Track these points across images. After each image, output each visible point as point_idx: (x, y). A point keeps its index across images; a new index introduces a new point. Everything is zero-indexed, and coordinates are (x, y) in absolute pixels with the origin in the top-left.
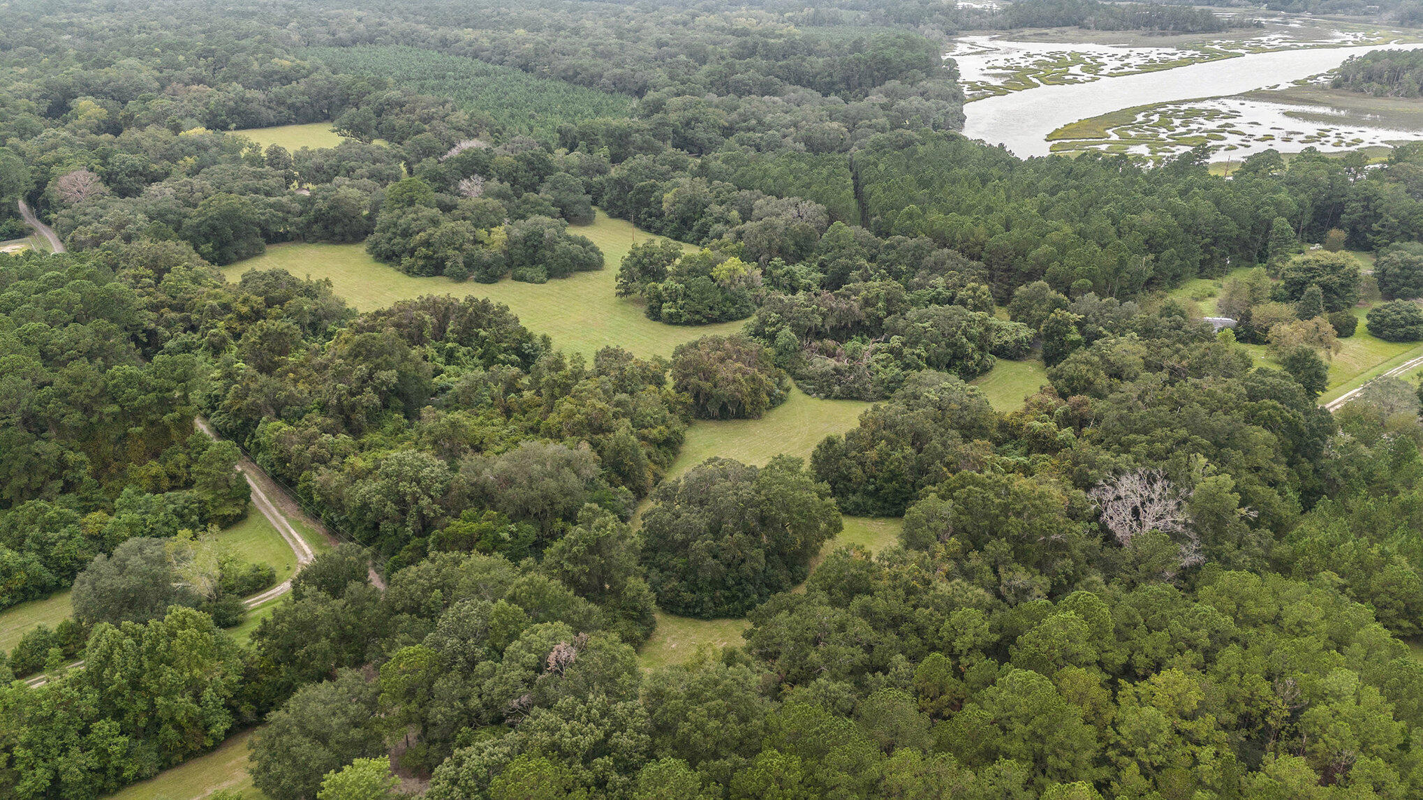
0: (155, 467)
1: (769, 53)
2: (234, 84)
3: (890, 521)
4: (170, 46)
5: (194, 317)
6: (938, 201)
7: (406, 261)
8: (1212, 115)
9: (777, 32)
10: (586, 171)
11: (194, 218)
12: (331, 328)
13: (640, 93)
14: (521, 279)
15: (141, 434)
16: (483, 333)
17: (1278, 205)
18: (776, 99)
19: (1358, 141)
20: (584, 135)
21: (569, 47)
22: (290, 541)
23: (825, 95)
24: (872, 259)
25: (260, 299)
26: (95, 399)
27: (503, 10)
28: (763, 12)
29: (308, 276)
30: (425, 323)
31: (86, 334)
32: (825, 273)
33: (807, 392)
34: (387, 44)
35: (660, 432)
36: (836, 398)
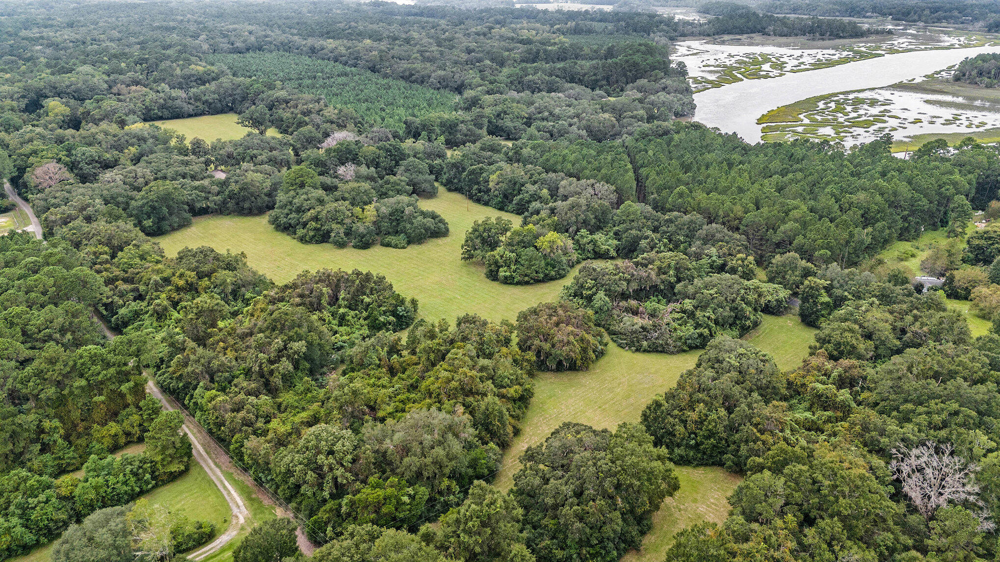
0: (113, 428)
1: (549, 58)
2: (163, 85)
3: (708, 469)
4: (115, 56)
5: (142, 288)
6: (700, 183)
7: (300, 232)
8: (873, 103)
9: (552, 41)
10: (429, 155)
11: (139, 200)
12: (248, 295)
13: (459, 89)
14: (388, 245)
15: (103, 402)
16: (367, 300)
17: (955, 184)
18: (560, 95)
19: (983, 124)
20: (424, 127)
21: (403, 53)
22: (225, 493)
23: (593, 89)
24: (655, 230)
25: (193, 274)
26: (66, 376)
27: (353, 24)
28: (538, 25)
29: (228, 250)
30: (322, 294)
31: (58, 314)
32: (619, 240)
33: (620, 346)
34: (271, 52)
35: (516, 391)
36: (645, 351)
